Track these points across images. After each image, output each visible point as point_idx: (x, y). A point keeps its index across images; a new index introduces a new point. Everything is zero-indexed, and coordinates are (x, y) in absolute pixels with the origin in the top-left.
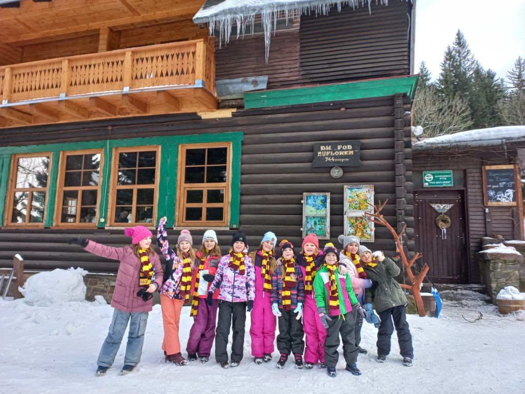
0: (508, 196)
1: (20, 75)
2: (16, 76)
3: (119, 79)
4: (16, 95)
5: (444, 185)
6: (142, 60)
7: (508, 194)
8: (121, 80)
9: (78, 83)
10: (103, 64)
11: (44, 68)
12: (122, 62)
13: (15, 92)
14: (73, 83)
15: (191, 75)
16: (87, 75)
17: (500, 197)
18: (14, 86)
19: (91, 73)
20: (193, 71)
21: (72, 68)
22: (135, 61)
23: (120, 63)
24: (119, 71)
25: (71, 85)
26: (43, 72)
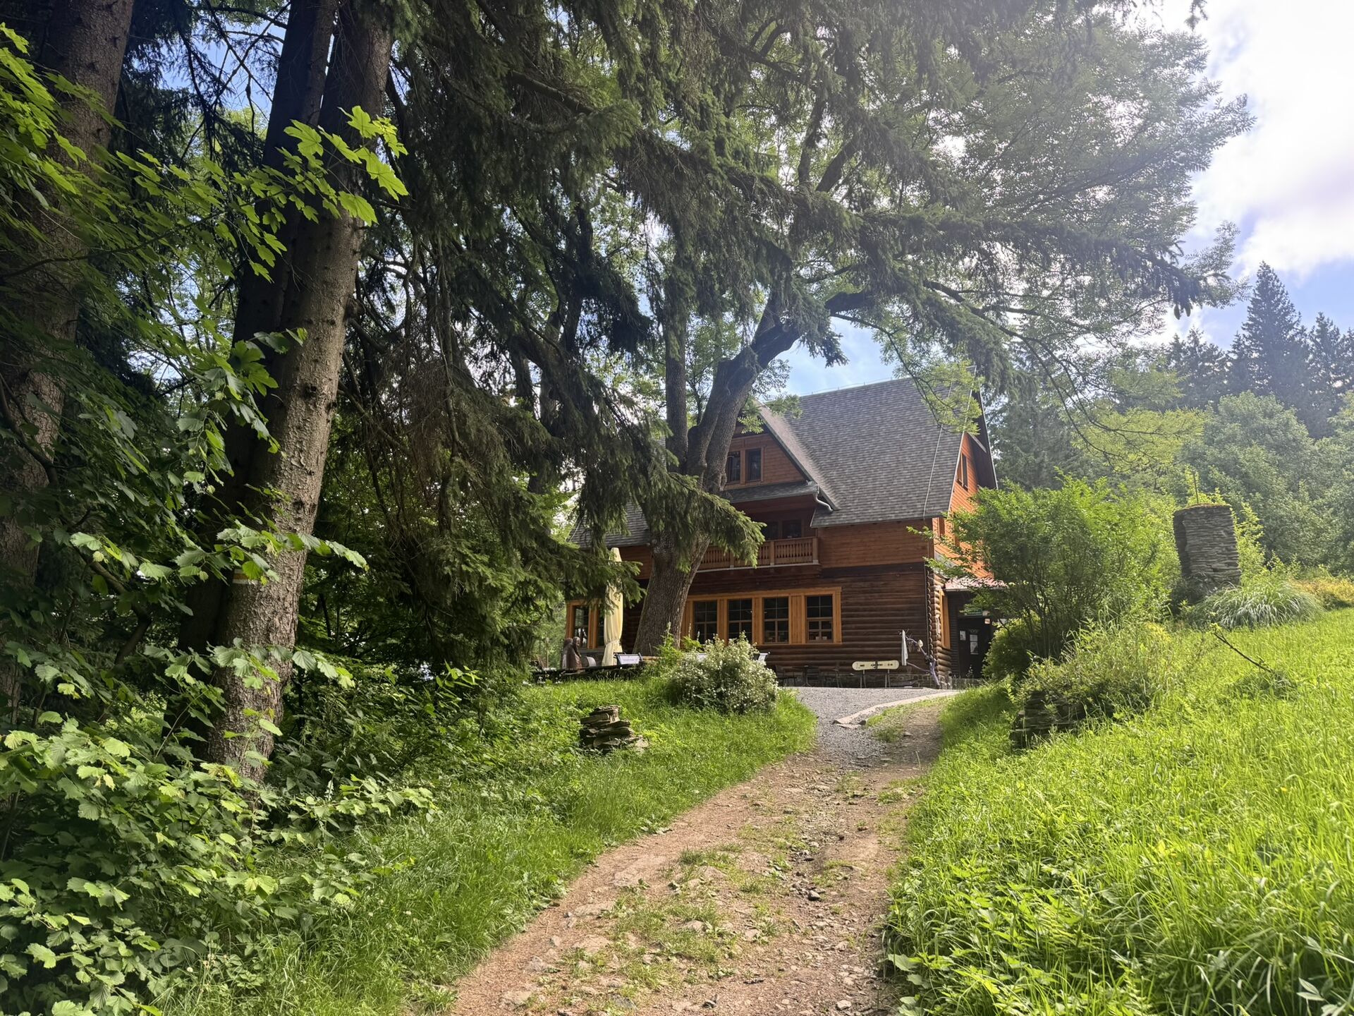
6: (780, 546)
8: (768, 558)
15: (810, 557)
20: (812, 555)
22: (777, 547)
24: (767, 552)
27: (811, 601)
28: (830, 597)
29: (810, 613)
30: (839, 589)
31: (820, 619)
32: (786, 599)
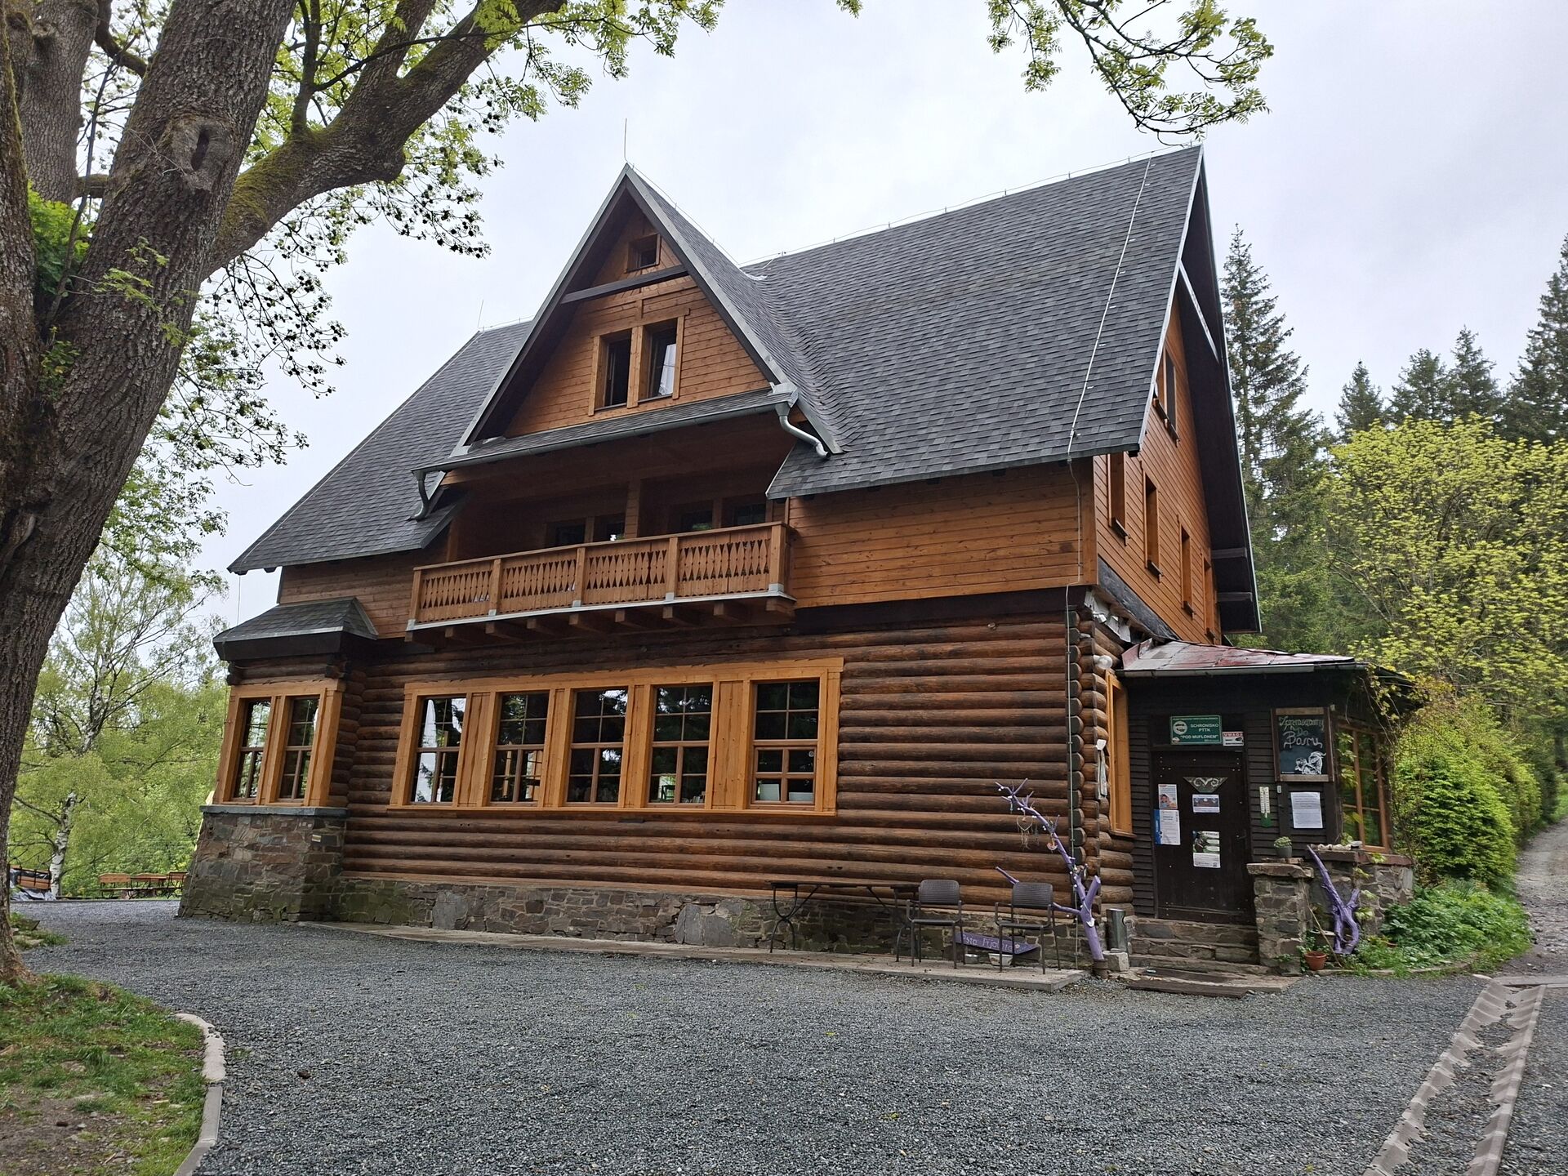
0: (1315, 764)
1: (514, 570)
2: (508, 571)
3: (659, 579)
4: (507, 603)
5: (1206, 742)
6: (694, 550)
7: (1314, 760)
8: (663, 581)
9: (599, 584)
10: (636, 556)
11: (549, 560)
12: (664, 553)
13: (506, 597)
14: (592, 585)
15: (763, 576)
16: (612, 572)
17: (1301, 766)
18: (505, 587)
19: (619, 569)
20: (766, 571)
21: (591, 560)
22: (684, 552)
23: (661, 554)
24: (660, 566)
25: (589, 587)
26: (548, 567)
27: (765, 692)
28: (814, 684)
29: (765, 726)
30: (837, 665)
31: (786, 744)
32: (706, 690)
